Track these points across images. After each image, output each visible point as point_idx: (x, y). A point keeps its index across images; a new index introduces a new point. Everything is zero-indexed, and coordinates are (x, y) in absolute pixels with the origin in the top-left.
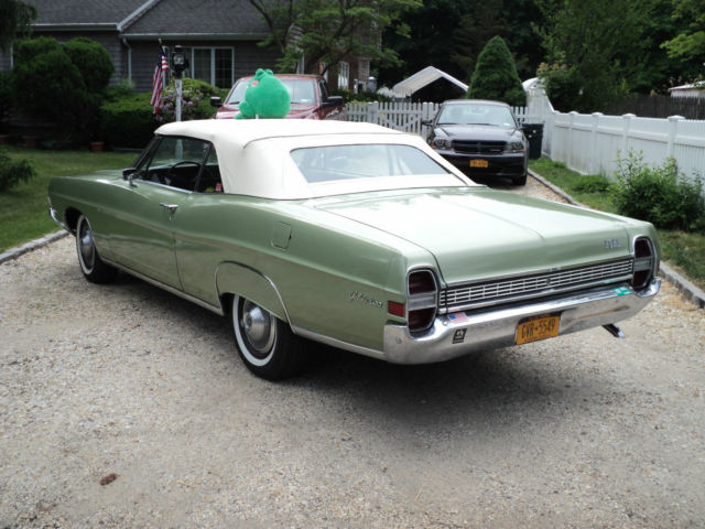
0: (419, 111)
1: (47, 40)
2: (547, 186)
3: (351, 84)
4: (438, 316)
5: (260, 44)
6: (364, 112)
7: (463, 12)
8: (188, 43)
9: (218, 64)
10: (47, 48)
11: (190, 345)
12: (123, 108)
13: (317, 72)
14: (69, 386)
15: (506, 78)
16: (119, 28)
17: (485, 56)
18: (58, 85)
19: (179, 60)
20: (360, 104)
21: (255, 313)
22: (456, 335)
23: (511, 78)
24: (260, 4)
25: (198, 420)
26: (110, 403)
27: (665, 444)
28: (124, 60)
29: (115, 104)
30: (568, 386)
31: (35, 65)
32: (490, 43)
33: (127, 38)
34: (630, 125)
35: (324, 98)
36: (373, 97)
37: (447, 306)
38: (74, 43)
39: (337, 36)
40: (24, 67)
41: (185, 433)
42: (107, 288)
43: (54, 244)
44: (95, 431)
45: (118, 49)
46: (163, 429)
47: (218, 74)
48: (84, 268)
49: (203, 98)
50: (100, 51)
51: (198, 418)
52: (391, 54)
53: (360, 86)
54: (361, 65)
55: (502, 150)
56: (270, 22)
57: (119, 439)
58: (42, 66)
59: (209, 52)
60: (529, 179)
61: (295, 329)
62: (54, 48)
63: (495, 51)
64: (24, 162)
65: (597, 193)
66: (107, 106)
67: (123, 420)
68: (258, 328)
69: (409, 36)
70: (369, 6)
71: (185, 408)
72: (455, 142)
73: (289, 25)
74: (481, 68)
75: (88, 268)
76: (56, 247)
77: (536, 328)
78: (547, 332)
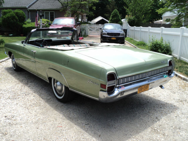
0: (98, 26)
1: (9, 10)
2: (130, 44)
3: (82, 20)
4: (116, 87)
5: (60, 11)
6: (85, 27)
7: (107, 4)
8: (43, 11)
9: (51, 15)
10: (10, 12)
11: (40, 91)
12: (28, 26)
13: (74, 17)
14: (4, 106)
15: (118, 19)
16: (27, 7)
17: (113, 14)
18: (12, 21)
19: (41, 14)
20: (84, 25)
21: (58, 83)
22: (121, 93)
23: (119, 19)
24: (60, 1)
25: (42, 118)
26: (15, 112)
27: (181, 122)
28: (28, 15)
29: (27, 25)
30: (148, 102)
31: (7, 16)
32: (114, 11)
33: (29, 9)
34: (150, 29)
35: (76, 23)
36: (87, 23)
37: (119, 84)
38: (16, 11)
39: (79, 8)
40: (4, 17)
41: (37, 123)
42: (19, 73)
43: (7, 60)
44: (9, 123)
45: (27, 12)
46: (31, 122)
47: (51, 18)
48: (14, 67)
49: (47, 24)
50: (23, 13)
51: (42, 117)
52: (92, 13)
53: (84, 21)
54: (84, 16)
55: (119, 35)
56: (63, 5)
57: (16, 125)
58: (9, 16)
59: (48, 12)
60: (125, 42)
61: (70, 89)
62: (11, 12)
63: (115, 13)
64: (2, 39)
65: (142, 46)
66: (24, 26)
67: (18, 118)
68: (59, 88)
69: (95, 9)
70: (86, 1)
71: (38, 113)
72: (108, 33)
73: (67, 6)
74: (112, 16)
75: (15, 67)
76: (8, 61)
77: (143, 88)
78: (146, 89)
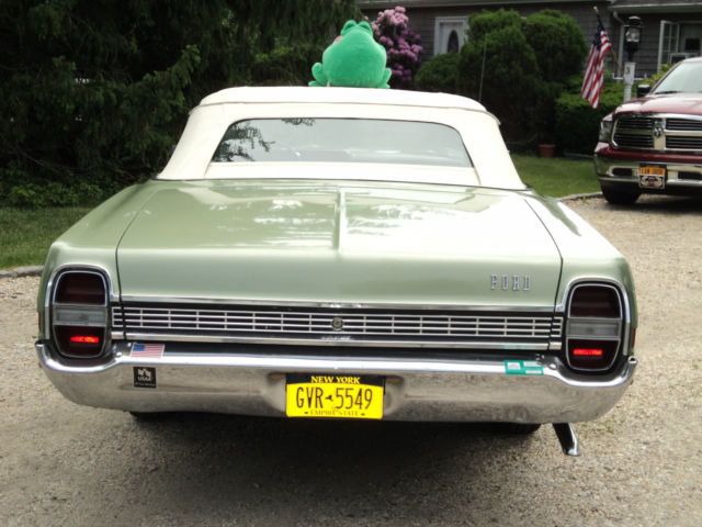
31: (482, 45)
33: (618, 10)
37: (126, 330)
38: (536, 17)
45: (608, 25)
50: (569, 27)
58: (489, 46)
62: (511, 24)
77: (330, 398)
78: (356, 407)
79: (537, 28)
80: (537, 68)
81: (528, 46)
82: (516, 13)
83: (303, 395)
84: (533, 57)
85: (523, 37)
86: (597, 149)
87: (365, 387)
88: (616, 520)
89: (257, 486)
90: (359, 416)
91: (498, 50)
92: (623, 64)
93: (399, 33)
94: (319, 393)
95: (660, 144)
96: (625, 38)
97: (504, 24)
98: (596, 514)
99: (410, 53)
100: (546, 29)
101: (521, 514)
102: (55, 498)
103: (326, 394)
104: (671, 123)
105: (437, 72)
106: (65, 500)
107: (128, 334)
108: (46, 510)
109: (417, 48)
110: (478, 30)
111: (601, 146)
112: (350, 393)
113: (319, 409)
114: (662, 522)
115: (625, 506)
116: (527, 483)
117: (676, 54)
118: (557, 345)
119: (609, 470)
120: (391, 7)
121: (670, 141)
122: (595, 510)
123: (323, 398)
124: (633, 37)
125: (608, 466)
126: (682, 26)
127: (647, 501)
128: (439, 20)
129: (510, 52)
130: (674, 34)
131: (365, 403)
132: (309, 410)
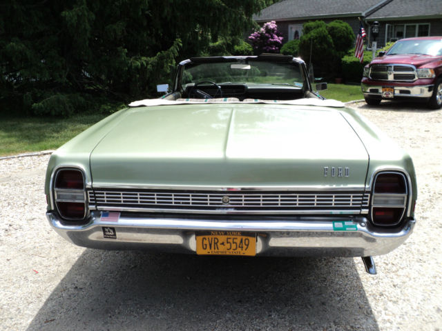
1: (319, 23)
8: (402, 22)
9: (420, 34)
16: (363, 15)
22: (105, 231)
29: (351, 57)
33: (367, 20)
38: (332, 24)
50: (347, 28)
59: (413, 26)
62: (321, 26)
66: (345, 58)
77: (223, 244)
78: (239, 249)
79: (333, 28)
80: (333, 46)
81: (329, 36)
82: (323, 22)
83: (206, 242)
84: (331, 41)
85: (327, 32)
86: (362, 81)
87: (244, 238)
88: (395, 302)
89: (189, 278)
90: (242, 254)
91: (316, 38)
92: (371, 43)
93: (273, 32)
94: (216, 241)
95: (391, 78)
96: (372, 31)
97: (318, 27)
98: (382, 297)
99: (278, 40)
100: (337, 28)
101: (339, 299)
102: (76, 287)
103: (220, 242)
104: (396, 68)
105: (290, 48)
106: (81, 289)
107: (98, 207)
108: (70, 296)
109: (281, 38)
110: (307, 30)
111: (364, 79)
112: (235, 241)
113: (216, 250)
114: (422, 303)
115: (399, 290)
116: (342, 275)
117: (393, 38)
118: (365, 211)
119: (387, 264)
120: (269, 21)
121: (396, 77)
122: (381, 295)
123: (218, 244)
124: (376, 31)
125: (386, 261)
126: (395, 26)
127: (411, 287)
128: (290, 26)
129: (322, 39)
130: (392, 30)
131: (245, 247)
132: (210, 251)
